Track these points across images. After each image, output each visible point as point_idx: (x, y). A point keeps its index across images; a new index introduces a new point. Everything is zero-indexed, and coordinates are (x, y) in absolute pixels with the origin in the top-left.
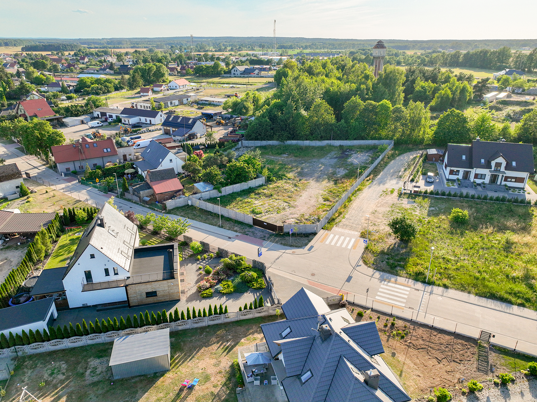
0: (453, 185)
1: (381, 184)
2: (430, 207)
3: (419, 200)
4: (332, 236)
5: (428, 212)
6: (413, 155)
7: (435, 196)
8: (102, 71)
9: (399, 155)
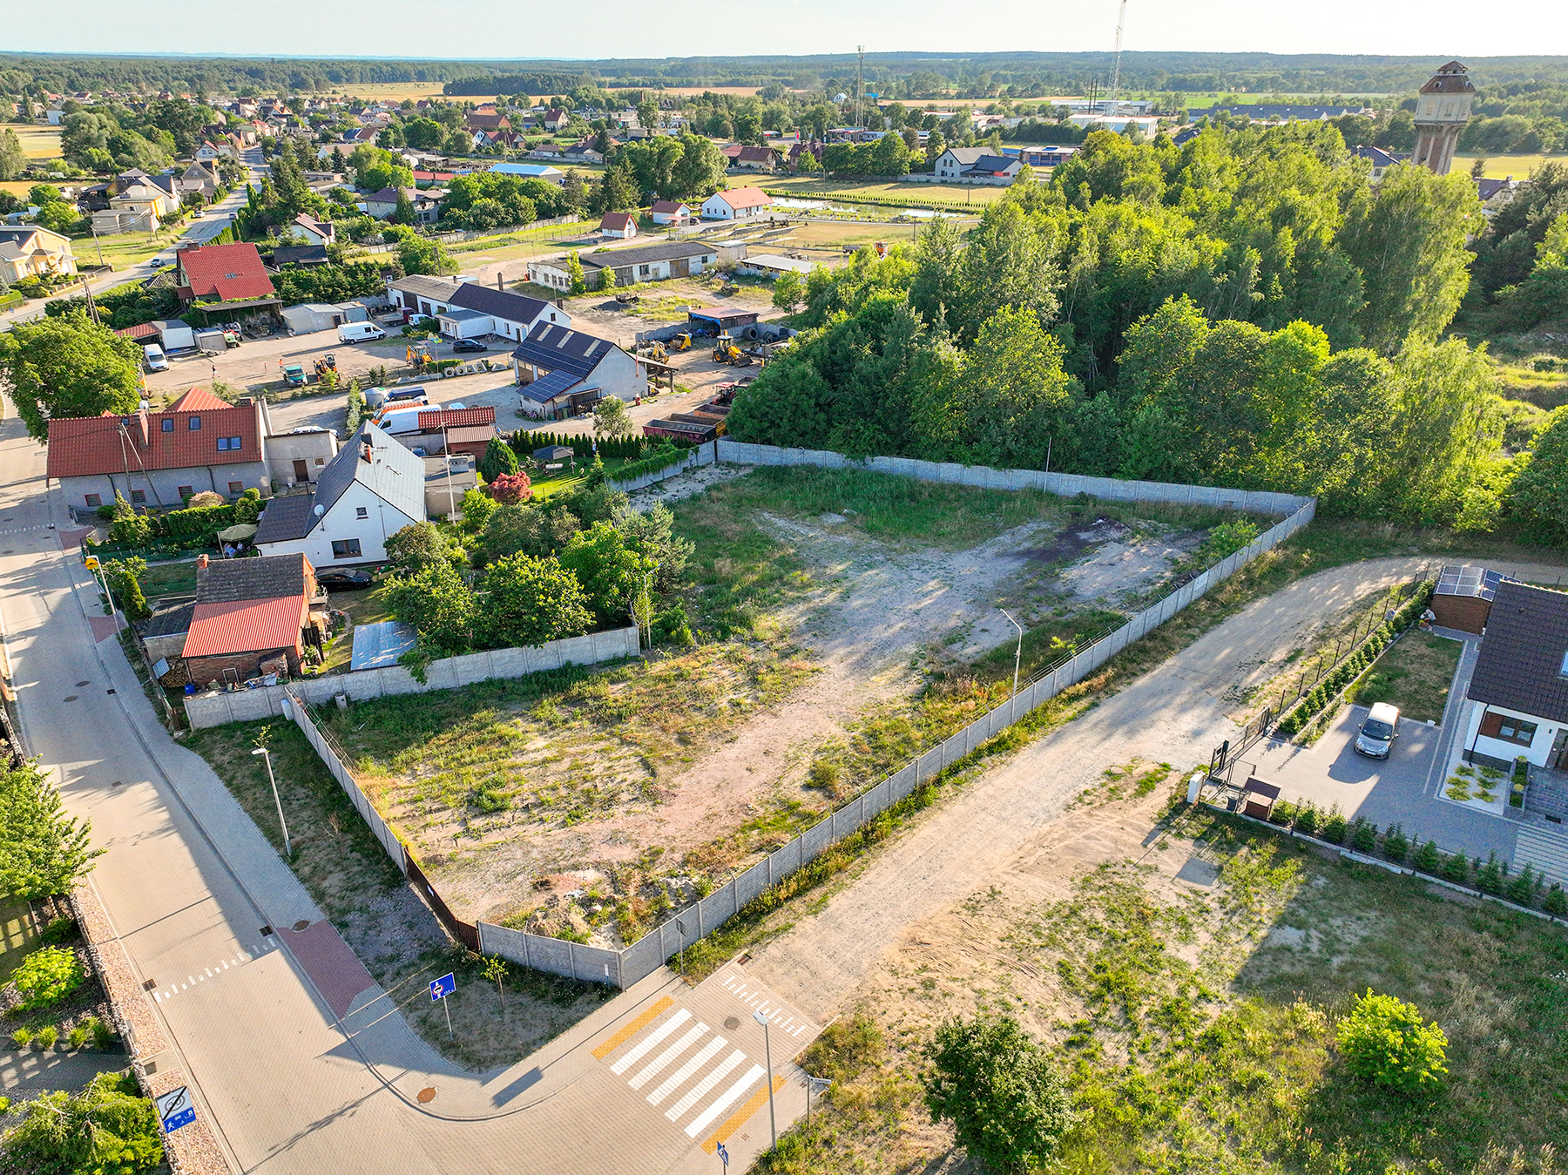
0: (1484, 795)
1: (1120, 731)
2: (1281, 922)
3: (1249, 859)
4: (683, 1015)
5: (1257, 955)
6: (1374, 580)
7: (1345, 852)
8: (573, 155)
9: (1307, 571)
